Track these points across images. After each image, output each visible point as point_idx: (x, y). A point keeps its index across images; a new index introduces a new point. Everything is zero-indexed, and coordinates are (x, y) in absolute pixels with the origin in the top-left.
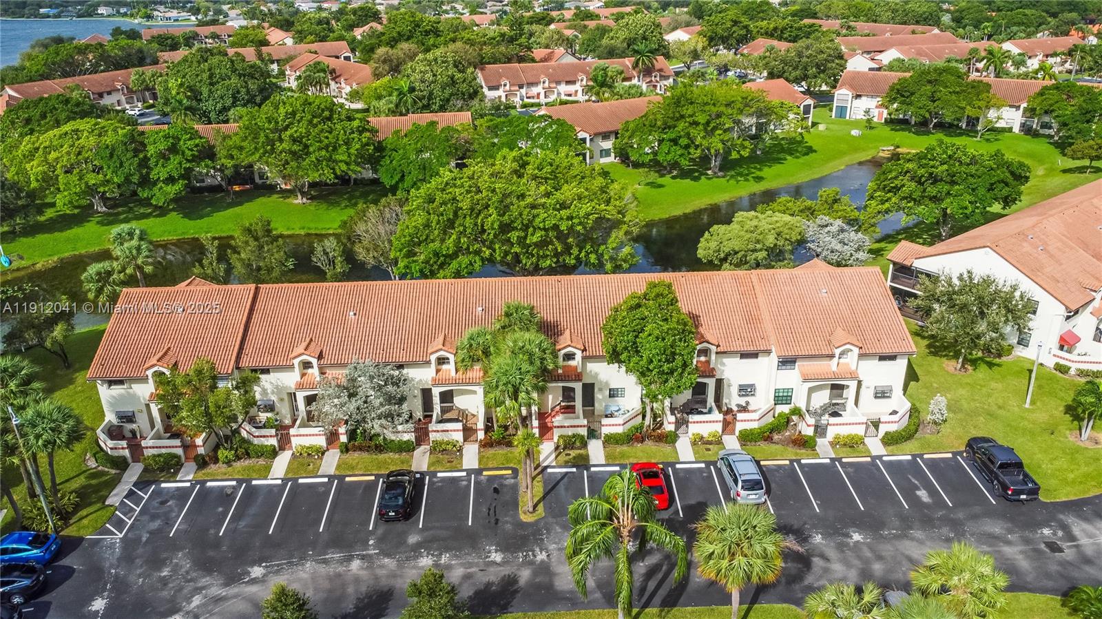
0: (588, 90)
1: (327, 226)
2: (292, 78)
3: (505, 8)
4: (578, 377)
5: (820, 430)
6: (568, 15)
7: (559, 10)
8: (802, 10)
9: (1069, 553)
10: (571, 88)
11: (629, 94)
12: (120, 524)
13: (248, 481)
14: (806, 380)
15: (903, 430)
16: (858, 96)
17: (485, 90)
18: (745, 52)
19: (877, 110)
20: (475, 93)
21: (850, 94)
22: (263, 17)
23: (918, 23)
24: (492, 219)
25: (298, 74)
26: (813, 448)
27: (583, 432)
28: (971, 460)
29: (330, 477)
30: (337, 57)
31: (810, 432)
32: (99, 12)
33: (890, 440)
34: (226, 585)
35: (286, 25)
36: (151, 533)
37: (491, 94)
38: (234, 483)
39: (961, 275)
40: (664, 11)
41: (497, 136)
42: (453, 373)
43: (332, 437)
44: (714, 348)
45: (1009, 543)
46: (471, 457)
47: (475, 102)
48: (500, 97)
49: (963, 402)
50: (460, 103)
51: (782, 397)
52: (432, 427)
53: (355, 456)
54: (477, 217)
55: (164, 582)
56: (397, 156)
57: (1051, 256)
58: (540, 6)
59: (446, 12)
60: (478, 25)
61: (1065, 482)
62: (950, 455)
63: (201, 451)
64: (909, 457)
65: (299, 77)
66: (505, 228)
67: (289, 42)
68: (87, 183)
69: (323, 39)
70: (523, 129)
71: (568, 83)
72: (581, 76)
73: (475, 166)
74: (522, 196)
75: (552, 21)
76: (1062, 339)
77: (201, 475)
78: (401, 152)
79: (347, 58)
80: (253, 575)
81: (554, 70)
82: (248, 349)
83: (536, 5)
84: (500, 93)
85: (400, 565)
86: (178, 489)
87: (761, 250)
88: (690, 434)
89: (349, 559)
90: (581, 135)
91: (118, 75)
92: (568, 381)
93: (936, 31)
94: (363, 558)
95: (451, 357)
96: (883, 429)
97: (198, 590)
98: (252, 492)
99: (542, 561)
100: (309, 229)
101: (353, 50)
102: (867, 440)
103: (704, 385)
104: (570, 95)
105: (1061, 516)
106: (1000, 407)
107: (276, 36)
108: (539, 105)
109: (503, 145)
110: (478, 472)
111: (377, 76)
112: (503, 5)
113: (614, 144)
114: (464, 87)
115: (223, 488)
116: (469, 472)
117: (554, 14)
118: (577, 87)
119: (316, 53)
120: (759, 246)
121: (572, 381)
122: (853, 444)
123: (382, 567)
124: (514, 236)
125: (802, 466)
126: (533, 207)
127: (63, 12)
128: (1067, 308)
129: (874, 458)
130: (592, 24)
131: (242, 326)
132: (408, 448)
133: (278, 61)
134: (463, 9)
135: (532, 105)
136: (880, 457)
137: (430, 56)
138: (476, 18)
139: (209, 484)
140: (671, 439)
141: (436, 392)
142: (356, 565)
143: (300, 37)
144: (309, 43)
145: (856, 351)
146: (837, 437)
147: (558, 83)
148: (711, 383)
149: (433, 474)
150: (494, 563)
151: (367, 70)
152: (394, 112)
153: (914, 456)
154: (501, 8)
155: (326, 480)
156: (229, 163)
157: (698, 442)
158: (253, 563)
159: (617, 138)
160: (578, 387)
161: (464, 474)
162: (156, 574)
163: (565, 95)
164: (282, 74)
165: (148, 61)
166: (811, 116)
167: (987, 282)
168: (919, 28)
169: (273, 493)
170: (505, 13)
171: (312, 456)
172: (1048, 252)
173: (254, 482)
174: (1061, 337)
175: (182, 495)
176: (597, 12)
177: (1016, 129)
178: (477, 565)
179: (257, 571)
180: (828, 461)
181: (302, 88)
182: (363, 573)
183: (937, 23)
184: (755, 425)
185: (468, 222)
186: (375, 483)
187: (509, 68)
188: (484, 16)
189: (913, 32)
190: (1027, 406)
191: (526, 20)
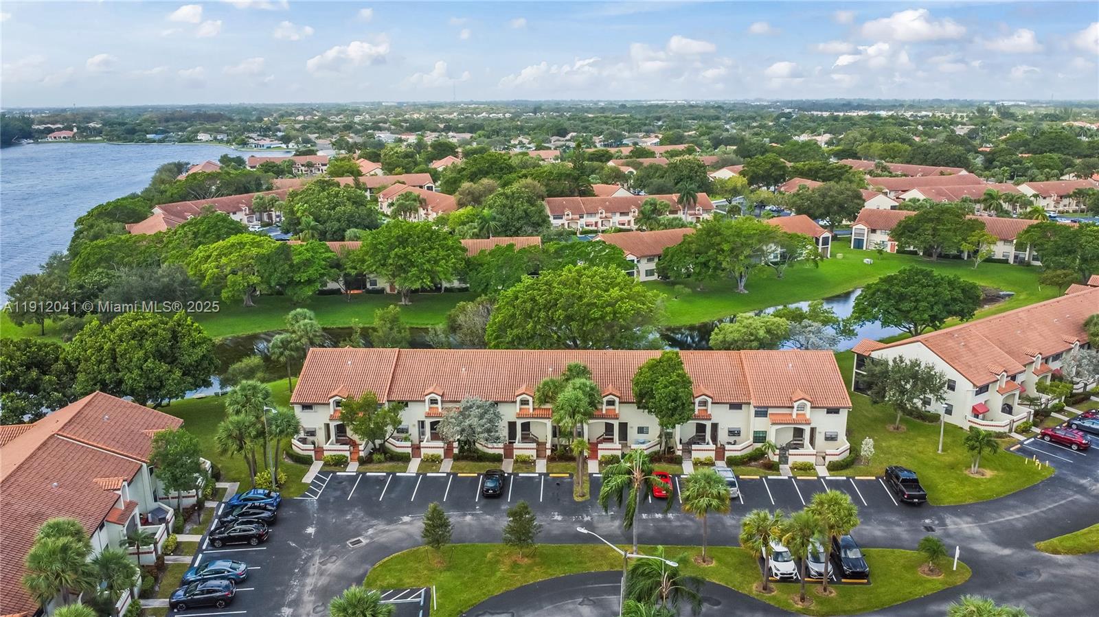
0: (637, 221)
1: (426, 322)
2: (385, 204)
3: (568, 143)
4: (616, 417)
5: (783, 459)
6: (626, 151)
7: (618, 146)
8: (843, 151)
9: (938, 532)
10: (625, 219)
11: (670, 225)
12: (315, 493)
13: (394, 474)
14: (773, 424)
15: (843, 461)
16: (874, 231)
17: (551, 219)
18: (782, 189)
19: (890, 243)
20: (545, 221)
21: (866, 228)
22: (351, 148)
23: (947, 165)
24: (560, 314)
25: (390, 201)
26: (778, 470)
27: (619, 453)
28: (887, 482)
29: (447, 473)
30: (421, 187)
31: (776, 459)
32: (199, 138)
33: (833, 467)
34: (388, 524)
35: (374, 158)
36: (335, 497)
37: (555, 223)
38: (385, 474)
39: (895, 358)
40: (715, 149)
41: (561, 257)
42: (531, 411)
43: (448, 451)
44: (710, 400)
45: (899, 525)
46: (541, 466)
47: (543, 229)
48: (563, 224)
49: (893, 448)
50: (530, 230)
51: (760, 437)
52: (516, 445)
53: (462, 464)
54: (548, 311)
55: (349, 522)
56: (483, 270)
57: (970, 350)
58: (600, 142)
59: (515, 146)
60: (543, 160)
61: (951, 495)
62: (874, 478)
63: (362, 454)
64: (845, 478)
65: (392, 204)
66: (569, 318)
67: (380, 172)
68: (248, 282)
69: (408, 171)
70: (582, 252)
71: (622, 214)
72: (634, 209)
73: (546, 275)
74: (580, 298)
75: (610, 157)
76: (974, 409)
77: (363, 468)
78: (486, 266)
79: (430, 188)
80: (404, 521)
81: (610, 203)
82: (395, 390)
83: (597, 141)
84: (564, 221)
85: (496, 519)
86: (348, 476)
87: (753, 341)
88: (693, 459)
89: (465, 515)
90: (630, 257)
91: (242, 198)
92: (609, 418)
93: (964, 172)
94: (473, 515)
95: (531, 399)
96: (828, 459)
97: (371, 526)
98: (396, 480)
99: (588, 521)
100: (411, 324)
101: (435, 181)
102: (817, 468)
103: (704, 426)
104: (623, 224)
105: (941, 514)
106: (919, 452)
107: (366, 166)
108: (596, 232)
109: (567, 263)
110: (546, 475)
111: (461, 205)
112: (567, 141)
113: (657, 264)
114: (536, 219)
115: (378, 476)
116: (540, 474)
117: (613, 150)
118: (630, 217)
119: (404, 183)
120: (752, 338)
121: (612, 418)
122: (806, 468)
123: (486, 519)
124: (574, 324)
125: (767, 480)
126: (589, 305)
127: (167, 137)
128: (974, 385)
129: (819, 478)
130: (646, 162)
131: (391, 375)
132: (497, 459)
133: (370, 189)
134: (529, 143)
135: (592, 232)
136: (824, 478)
137: (508, 191)
138: (542, 153)
139: (368, 474)
140: (678, 461)
141: (519, 423)
142: (468, 518)
143: (389, 169)
144: (397, 174)
145: (809, 404)
146: (795, 463)
147: (614, 213)
148: (708, 424)
149: (516, 475)
150: (556, 521)
151: (452, 199)
152: (476, 236)
153: (848, 478)
154: (563, 143)
155: (445, 475)
156: (353, 272)
157: (697, 464)
158: (404, 515)
159: (659, 260)
160: (616, 423)
161: (537, 475)
162: (342, 519)
163: (619, 224)
164: (376, 200)
165: (264, 187)
166: (829, 246)
167: (916, 364)
168: (949, 170)
169: (411, 481)
170: (568, 147)
171: (434, 461)
172: (968, 347)
173: (397, 474)
174: (973, 407)
175: (352, 480)
176: (653, 149)
177: (1011, 261)
178: (545, 521)
179: (406, 519)
180: (787, 478)
181: (395, 215)
182: (474, 522)
183: (966, 165)
184: (738, 454)
185: (542, 314)
186: (478, 478)
187: (573, 201)
188: (549, 151)
189: (942, 174)
190: (939, 452)
191: (586, 156)
